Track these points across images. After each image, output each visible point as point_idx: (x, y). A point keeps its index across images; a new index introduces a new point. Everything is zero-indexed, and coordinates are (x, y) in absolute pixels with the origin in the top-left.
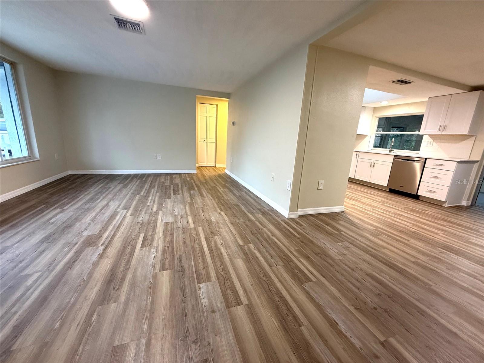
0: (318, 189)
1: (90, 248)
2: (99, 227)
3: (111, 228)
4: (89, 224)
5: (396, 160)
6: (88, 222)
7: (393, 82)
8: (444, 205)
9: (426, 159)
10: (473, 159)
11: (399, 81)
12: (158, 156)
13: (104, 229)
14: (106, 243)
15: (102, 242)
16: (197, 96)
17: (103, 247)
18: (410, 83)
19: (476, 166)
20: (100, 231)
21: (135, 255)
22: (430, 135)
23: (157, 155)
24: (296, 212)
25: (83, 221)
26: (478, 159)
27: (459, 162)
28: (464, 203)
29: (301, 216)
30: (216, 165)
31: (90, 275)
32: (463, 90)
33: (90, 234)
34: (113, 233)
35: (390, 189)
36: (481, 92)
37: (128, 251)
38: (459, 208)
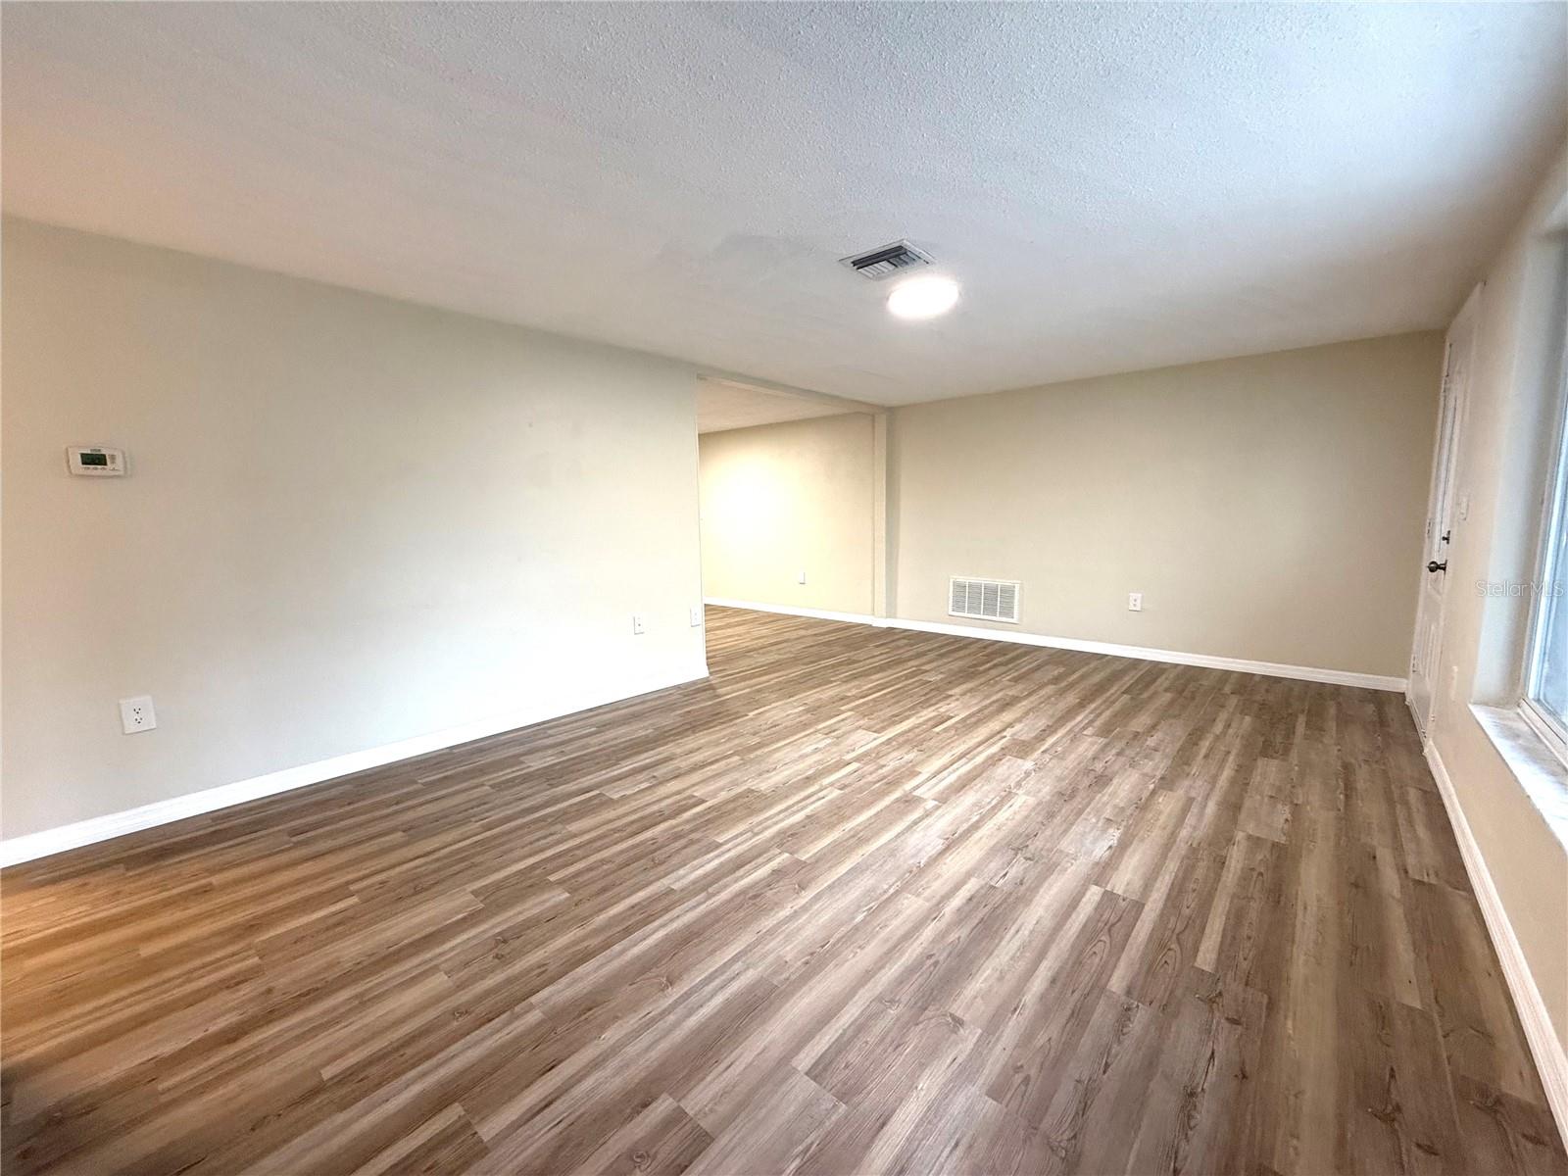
1: (1022, 738)
2: (1001, 770)
3: (979, 759)
4: (1019, 785)
6: (1020, 792)
13: (993, 761)
14: (998, 736)
15: (1004, 740)
17: (1005, 734)
20: (1001, 760)
21: (967, 713)
25: (1032, 801)
31: (1027, 713)
33: (1020, 761)
34: (980, 749)
37: (973, 720)
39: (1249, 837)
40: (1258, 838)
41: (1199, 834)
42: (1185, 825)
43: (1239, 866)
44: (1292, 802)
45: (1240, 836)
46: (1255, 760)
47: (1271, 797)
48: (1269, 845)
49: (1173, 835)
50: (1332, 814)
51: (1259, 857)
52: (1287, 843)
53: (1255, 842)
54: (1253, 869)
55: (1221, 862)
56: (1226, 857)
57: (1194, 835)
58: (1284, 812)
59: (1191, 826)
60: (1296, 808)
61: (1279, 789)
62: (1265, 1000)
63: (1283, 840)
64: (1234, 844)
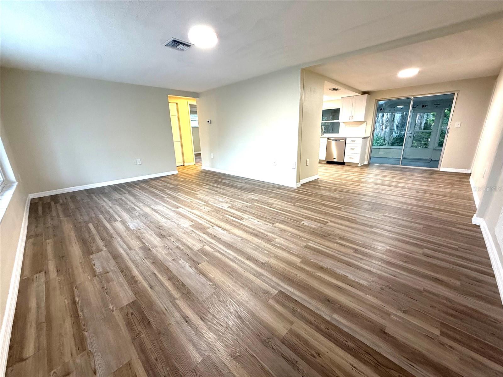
0: (306, 165)
5: (329, 141)
7: (330, 89)
8: (358, 166)
9: (346, 138)
10: (367, 136)
11: (333, 89)
12: (138, 162)
16: (168, 96)
18: (338, 90)
19: (369, 139)
22: (343, 122)
23: (136, 161)
24: (299, 183)
26: (369, 135)
27: (363, 138)
28: (366, 163)
29: (301, 185)
30: (185, 163)
32: (359, 94)
35: (327, 161)
36: (367, 96)
38: (364, 166)
39: (102, 250)
40: (99, 252)
41: (115, 242)
42: (121, 241)
43: (97, 241)
44: (98, 276)
45: (105, 249)
46: (135, 294)
47: (108, 273)
48: (94, 252)
49: (121, 237)
50: (78, 283)
51: (95, 247)
52: (89, 256)
53: (99, 250)
54: (93, 243)
55: (103, 239)
56: (102, 241)
57: (116, 241)
58: (98, 269)
59: (120, 242)
60: (95, 275)
61: (108, 281)
62: (77, 226)
63: (91, 257)
64: (104, 245)
